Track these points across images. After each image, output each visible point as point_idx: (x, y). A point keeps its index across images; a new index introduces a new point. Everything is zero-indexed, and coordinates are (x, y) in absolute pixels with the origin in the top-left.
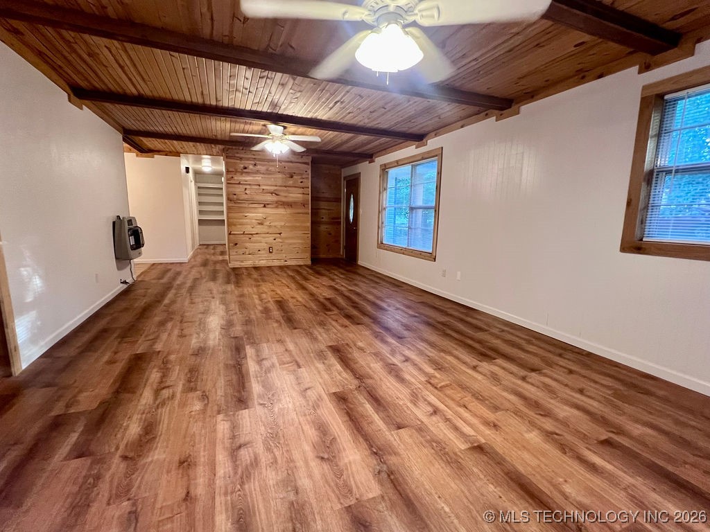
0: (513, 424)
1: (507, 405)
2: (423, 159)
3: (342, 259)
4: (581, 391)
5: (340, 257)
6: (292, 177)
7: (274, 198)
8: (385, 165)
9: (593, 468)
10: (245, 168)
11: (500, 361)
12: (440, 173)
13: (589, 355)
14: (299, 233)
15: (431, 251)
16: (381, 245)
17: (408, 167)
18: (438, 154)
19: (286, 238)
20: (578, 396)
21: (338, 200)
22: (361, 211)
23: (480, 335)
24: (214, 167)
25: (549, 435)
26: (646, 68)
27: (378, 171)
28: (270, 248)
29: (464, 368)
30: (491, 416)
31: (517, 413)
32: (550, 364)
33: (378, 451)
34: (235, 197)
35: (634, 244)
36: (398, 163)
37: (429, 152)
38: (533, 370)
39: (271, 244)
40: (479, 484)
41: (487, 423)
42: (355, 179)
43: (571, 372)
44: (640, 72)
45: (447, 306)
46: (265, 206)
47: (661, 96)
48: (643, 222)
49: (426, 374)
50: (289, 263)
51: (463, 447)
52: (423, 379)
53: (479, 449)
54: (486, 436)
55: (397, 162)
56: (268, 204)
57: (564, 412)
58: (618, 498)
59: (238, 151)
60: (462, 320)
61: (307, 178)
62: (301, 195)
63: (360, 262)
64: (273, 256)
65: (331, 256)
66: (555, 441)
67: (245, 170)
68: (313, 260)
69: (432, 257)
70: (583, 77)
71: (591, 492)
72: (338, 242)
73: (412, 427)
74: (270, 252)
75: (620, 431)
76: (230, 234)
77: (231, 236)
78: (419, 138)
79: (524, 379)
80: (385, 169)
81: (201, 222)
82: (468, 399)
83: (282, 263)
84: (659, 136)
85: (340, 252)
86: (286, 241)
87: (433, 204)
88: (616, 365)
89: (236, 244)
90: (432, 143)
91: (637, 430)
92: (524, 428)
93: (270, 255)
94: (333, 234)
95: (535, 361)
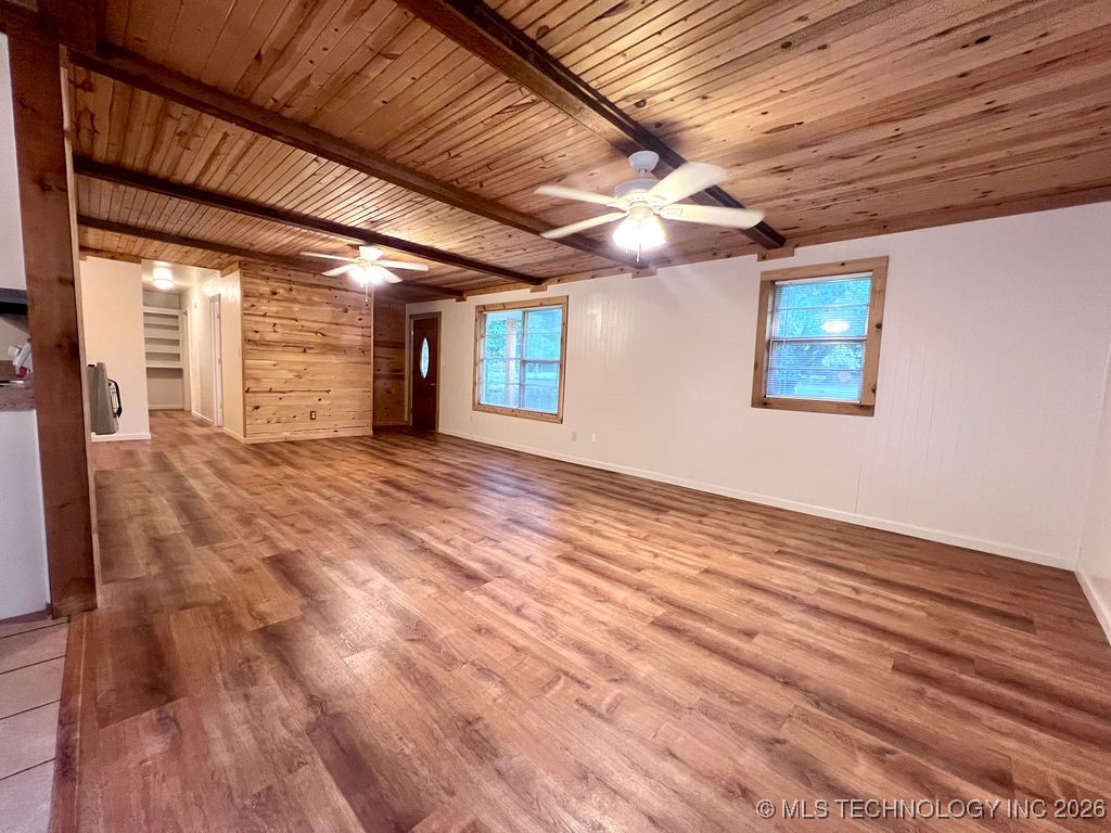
0: (716, 553)
1: (703, 542)
2: (541, 305)
3: (409, 426)
4: (744, 525)
5: (403, 423)
6: (346, 311)
7: (318, 339)
8: (484, 307)
9: (780, 567)
10: (275, 293)
11: (671, 512)
12: (565, 324)
13: (732, 499)
14: (356, 391)
15: (556, 412)
16: (477, 406)
17: (518, 314)
18: (564, 303)
19: (337, 398)
20: (743, 528)
21: (400, 346)
22: (443, 363)
23: (637, 494)
24: (176, 282)
25: (744, 555)
26: (763, 258)
27: (472, 314)
28: (311, 413)
29: (647, 521)
30: (699, 551)
31: (712, 545)
32: (711, 510)
33: (639, 588)
34: (258, 335)
35: (761, 401)
36: (504, 307)
37: (549, 299)
38: (703, 516)
39: (313, 406)
40: (724, 591)
41: (699, 556)
42: (433, 320)
43: (729, 513)
44: (759, 260)
45: (587, 472)
46: (305, 351)
47: (773, 282)
48: (766, 382)
49: (624, 531)
50: (341, 434)
51: (697, 572)
52: (625, 535)
53: (707, 571)
54: (705, 564)
55: (504, 304)
56: (310, 348)
57: (743, 539)
58: (804, 579)
59: (265, 267)
60: (612, 483)
61: (369, 314)
62: (360, 338)
63: (441, 430)
64: (316, 424)
65: (391, 424)
66: (750, 558)
67: (275, 297)
68: (375, 429)
69: (558, 418)
70: (715, 254)
71: (789, 580)
72: (400, 402)
73: (648, 568)
74: (312, 419)
75: (784, 545)
76: (247, 391)
77: (248, 395)
78: (536, 281)
79: (700, 522)
80: (482, 310)
81: (151, 372)
82: (672, 543)
83: (331, 435)
84: (772, 312)
85: (403, 416)
86: (337, 402)
87: (558, 359)
88: (754, 504)
89: (257, 408)
90: (553, 290)
91: (792, 542)
92: (726, 555)
93: (313, 422)
94: (393, 391)
95: (700, 510)
